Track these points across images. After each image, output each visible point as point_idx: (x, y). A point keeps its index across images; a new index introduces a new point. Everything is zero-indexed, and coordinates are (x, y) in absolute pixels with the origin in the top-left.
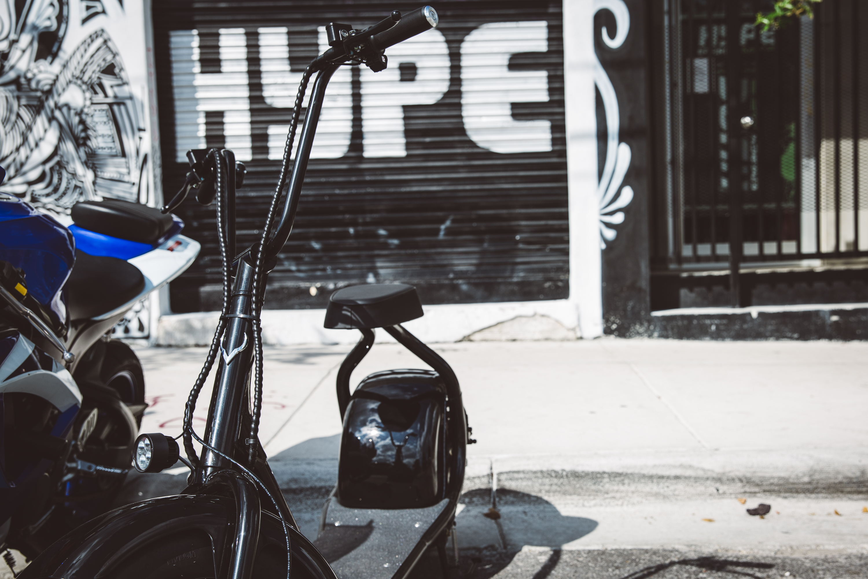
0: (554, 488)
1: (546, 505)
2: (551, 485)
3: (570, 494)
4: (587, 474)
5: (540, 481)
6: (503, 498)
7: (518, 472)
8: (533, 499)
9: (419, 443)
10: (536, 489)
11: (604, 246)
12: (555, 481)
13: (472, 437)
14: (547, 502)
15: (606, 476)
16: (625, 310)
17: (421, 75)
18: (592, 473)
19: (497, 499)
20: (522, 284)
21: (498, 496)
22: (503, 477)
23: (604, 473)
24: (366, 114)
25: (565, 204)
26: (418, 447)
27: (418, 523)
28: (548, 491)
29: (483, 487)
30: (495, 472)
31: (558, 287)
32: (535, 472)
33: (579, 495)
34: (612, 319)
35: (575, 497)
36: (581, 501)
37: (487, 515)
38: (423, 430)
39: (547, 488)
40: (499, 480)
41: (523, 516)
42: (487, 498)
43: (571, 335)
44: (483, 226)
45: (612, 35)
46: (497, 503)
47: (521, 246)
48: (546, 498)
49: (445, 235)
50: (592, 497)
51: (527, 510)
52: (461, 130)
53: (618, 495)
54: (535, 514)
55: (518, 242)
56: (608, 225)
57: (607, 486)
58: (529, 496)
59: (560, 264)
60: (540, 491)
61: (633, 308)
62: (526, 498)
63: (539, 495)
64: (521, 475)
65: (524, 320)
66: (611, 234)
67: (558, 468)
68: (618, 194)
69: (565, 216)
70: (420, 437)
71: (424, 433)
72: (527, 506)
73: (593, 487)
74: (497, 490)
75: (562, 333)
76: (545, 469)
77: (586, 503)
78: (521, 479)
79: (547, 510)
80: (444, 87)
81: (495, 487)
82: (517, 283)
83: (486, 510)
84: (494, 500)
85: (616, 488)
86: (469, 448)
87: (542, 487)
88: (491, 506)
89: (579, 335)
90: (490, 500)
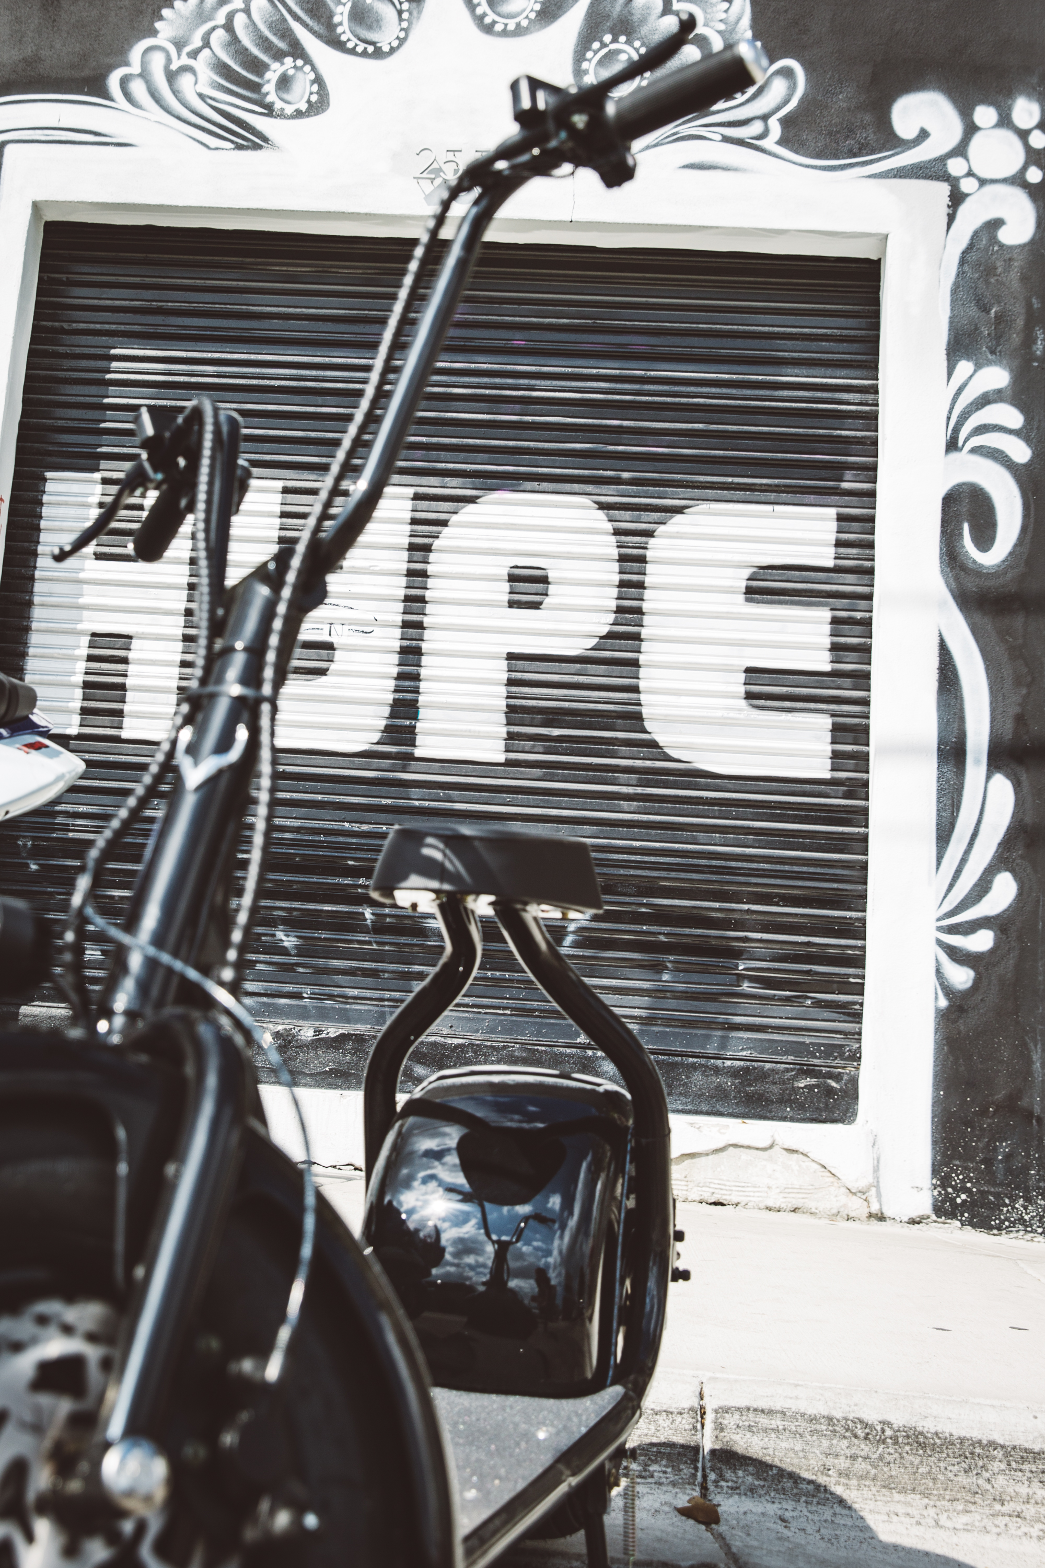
0: (861, 1466)
1: (838, 1509)
2: (854, 1458)
3: (903, 1491)
4: (948, 1443)
5: (825, 1443)
6: (729, 1474)
7: (770, 1412)
8: (804, 1486)
9: (556, 1243)
10: (815, 1461)
11: (943, 1003)
12: (865, 1448)
13: (681, 1265)
14: (841, 1502)
15: (999, 1454)
16: (989, 1162)
17: (556, 594)
18: (962, 1440)
19: (712, 1476)
20: (745, 1075)
21: (713, 1469)
22: (730, 1420)
23: (993, 1445)
24: (429, 667)
25: (859, 900)
26: (555, 1253)
27: (544, 1429)
28: (844, 1474)
29: (679, 1439)
30: (710, 1405)
31: (830, 1091)
32: (812, 1419)
33: (926, 1495)
34: (957, 1179)
35: (916, 1499)
36: (932, 1512)
37: (684, 1512)
38: (571, 1213)
39: (843, 1463)
40: (720, 1427)
41: (779, 1527)
42: (687, 1471)
43: (856, 1206)
44: (662, 933)
45: (985, 538)
46: (711, 1487)
47: (746, 987)
48: (839, 1490)
49: (576, 945)
50: (960, 1506)
51: (788, 1515)
52: (635, 719)
53: (1030, 1511)
54: (810, 1529)
55: (741, 978)
56: (956, 955)
57: (1001, 1480)
58: (794, 1478)
59: (838, 1039)
60: (826, 1469)
61: (1008, 1157)
62: (789, 1484)
63: (822, 1480)
64: (777, 1422)
65: (745, 1155)
66: (962, 977)
67: (872, 1417)
68: (982, 888)
69: (857, 931)
70: (563, 1227)
71: (573, 1222)
72: (789, 1505)
73: (963, 1480)
74: (713, 1452)
75: (835, 1199)
76: (838, 1414)
77: (943, 1519)
78: (776, 1430)
79: (838, 1520)
80: (603, 623)
81: (708, 1444)
82: (734, 1073)
83: (683, 1501)
84: (705, 1477)
85: (1024, 1490)
86: (674, 1288)
87: (830, 1461)
88: (696, 1493)
89: (875, 1208)
90: (694, 1476)
